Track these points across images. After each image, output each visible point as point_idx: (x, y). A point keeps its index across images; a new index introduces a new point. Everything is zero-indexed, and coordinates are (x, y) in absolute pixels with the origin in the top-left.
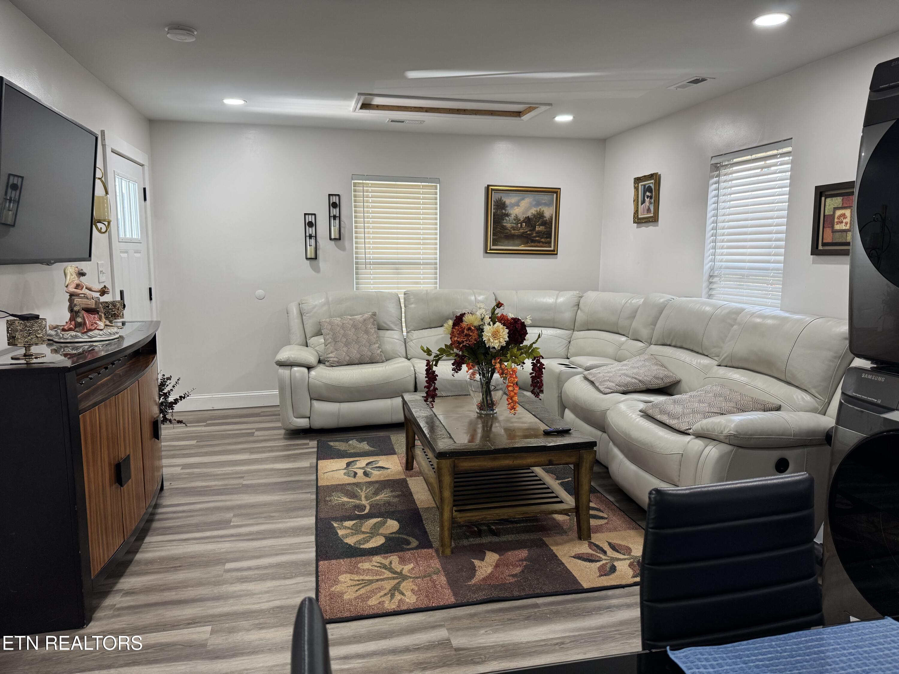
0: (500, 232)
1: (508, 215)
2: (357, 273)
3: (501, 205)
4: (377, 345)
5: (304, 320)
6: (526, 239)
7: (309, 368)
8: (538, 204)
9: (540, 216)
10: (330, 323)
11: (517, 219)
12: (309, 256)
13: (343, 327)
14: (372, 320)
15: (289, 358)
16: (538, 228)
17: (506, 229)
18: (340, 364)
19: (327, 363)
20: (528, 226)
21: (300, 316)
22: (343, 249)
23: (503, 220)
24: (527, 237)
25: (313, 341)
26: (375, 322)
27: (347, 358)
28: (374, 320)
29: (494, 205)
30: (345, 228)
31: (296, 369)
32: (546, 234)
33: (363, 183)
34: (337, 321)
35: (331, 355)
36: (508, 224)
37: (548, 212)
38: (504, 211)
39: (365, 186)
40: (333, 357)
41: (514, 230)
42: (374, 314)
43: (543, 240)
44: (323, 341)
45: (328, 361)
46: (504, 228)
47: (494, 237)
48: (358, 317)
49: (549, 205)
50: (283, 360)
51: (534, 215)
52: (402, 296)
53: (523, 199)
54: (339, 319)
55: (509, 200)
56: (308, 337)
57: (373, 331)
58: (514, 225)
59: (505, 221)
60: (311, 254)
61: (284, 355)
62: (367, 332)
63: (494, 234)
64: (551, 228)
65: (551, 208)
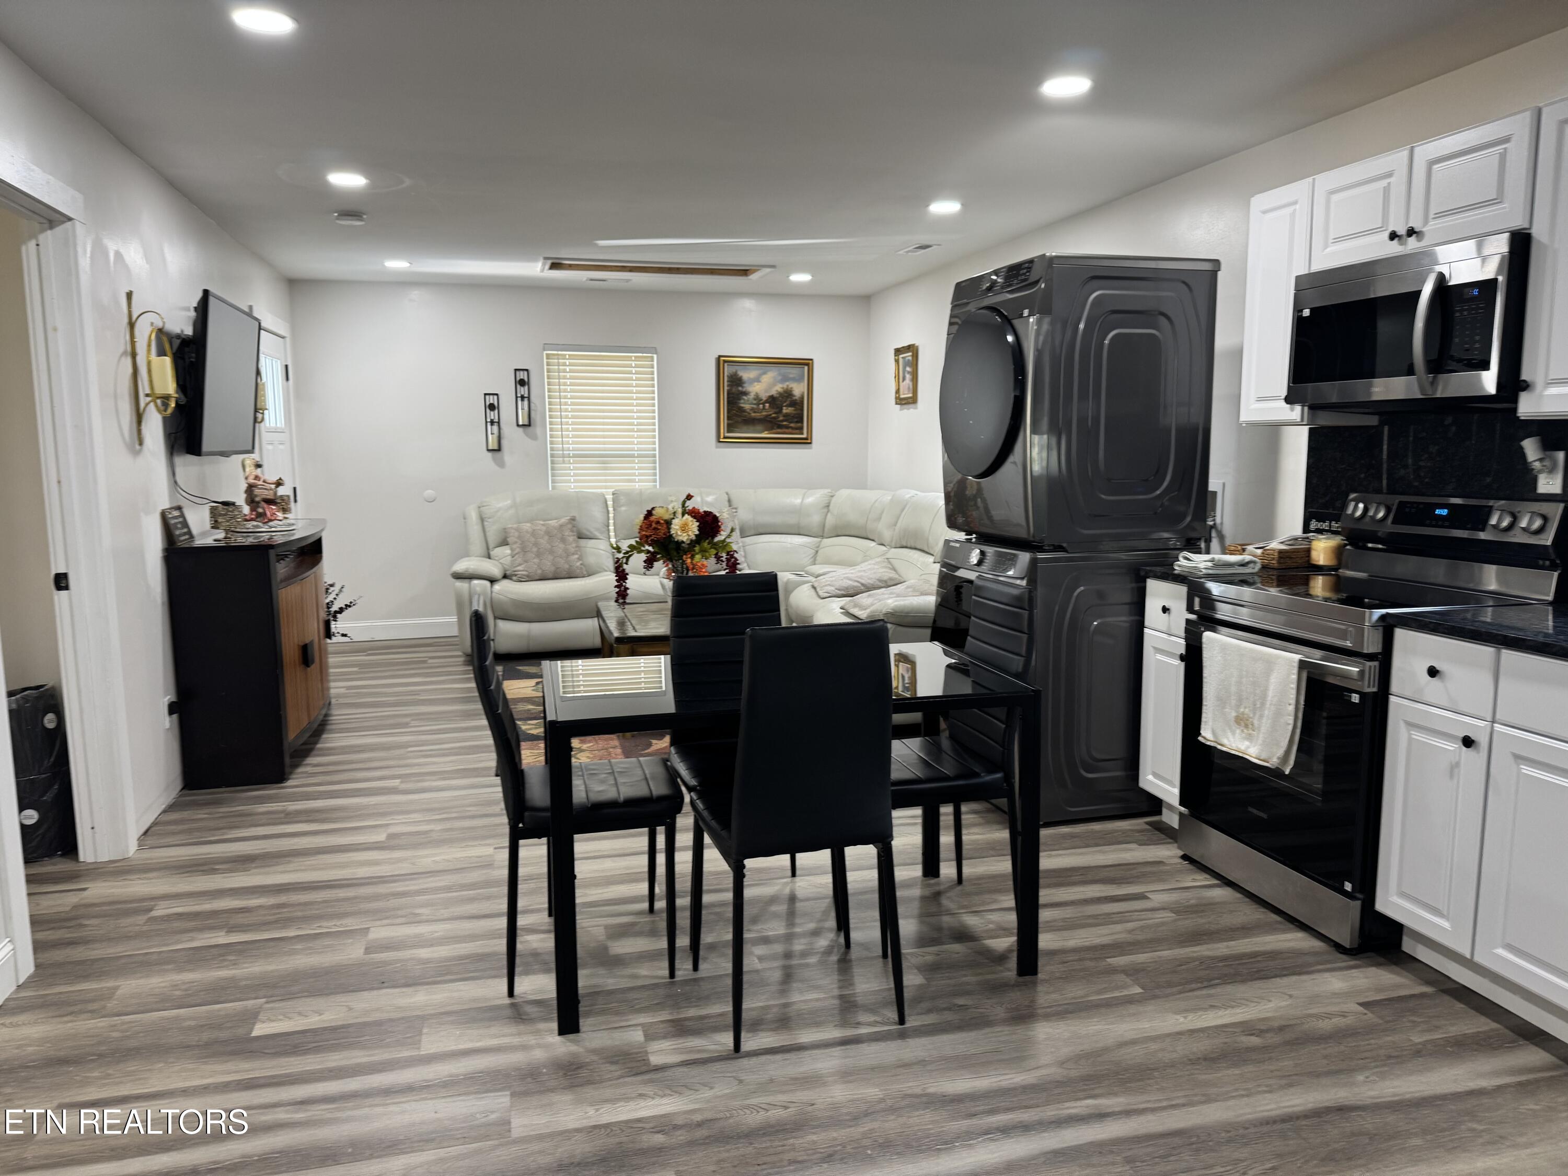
0: (736, 415)
1: (746, 393)
2: (553, 469)
3: (736, 381)
4: (576, 556)
5: (486, 527)
6: (771, 423)
7: (493, 581)
8: (785, 379)
9: (788, 394)
10: (517, 530)
11: (757, 398)
12: (490, 448)
13: (534, 533)
14: (570, 526)
15: (467, 568)
16: (785, 410)
17: (744, 411)
18: (530, 578)
19: (514, 578)
20: (773, 408)
21: (479, 521)
22: (534, 437)
23: (740, 400)
24: (770, 422)
25: (497, 552)
26: (575, 529)
27: (539, 572)
28: (574, 527)
29: (728, 381)
30: (535, 411)
31: (476, 582)
32: (796, 418)
33: (558, 355)
34: (527, 526)
35: (519, 568)
36: (746, 404)
37: (798, 389)
38: (740, 389)
39: (560, 357)
40: (521, 570)
41: (755, 412)
42: (573, 519)
43: (792, 425)
44: (509, 552)
45: (516, 575)
46: (742, 410)
47: (730, 422)
48: (553, 523)
49: (799, 380)
50: (460, 571)
51: (780, 394)
52: (609, 497)
53: (765, 373)
54: (528, 525)
55: (746, 375)
56: (491, 547)
57: (571, 539)
58: (755, 406)
59: (742, 401)
60: (493, 444)
61: (461, 566)
62: (563, 540)
63: (729, 418)
64: (802, 410)
65: (802, 384)
